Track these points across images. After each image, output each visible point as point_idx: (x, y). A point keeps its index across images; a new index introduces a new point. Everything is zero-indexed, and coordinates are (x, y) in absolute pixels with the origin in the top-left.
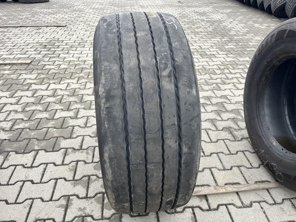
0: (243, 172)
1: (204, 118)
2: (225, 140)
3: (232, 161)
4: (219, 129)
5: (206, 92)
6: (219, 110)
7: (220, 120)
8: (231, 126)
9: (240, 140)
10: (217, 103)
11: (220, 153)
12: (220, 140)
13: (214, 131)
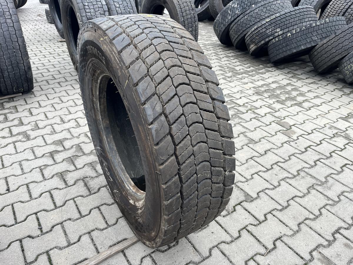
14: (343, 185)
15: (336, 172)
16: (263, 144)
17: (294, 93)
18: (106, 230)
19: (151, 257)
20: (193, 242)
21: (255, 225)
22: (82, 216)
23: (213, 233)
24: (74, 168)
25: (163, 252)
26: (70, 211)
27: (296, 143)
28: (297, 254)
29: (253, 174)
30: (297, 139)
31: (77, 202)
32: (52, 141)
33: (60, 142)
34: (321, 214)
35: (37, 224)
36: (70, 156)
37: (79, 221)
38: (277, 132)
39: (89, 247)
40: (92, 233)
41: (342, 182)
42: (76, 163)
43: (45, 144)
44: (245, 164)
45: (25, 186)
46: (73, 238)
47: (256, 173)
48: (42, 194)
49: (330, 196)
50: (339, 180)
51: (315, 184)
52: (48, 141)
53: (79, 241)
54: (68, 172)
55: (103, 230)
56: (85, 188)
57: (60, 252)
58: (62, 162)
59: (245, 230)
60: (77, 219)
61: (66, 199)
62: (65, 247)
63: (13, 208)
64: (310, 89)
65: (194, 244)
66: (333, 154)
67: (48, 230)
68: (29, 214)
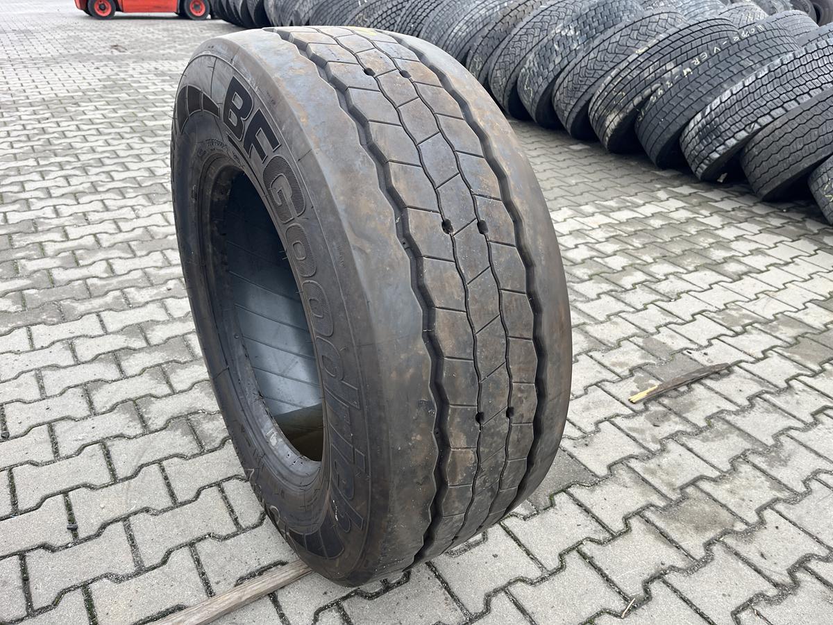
0: (202, 559)
1: (107, 402)
2: (166, 458)
3: (176, 530)
4: (153, 427)
5: (138, 310)
6: (167, 363)
7: (166, 396)
8: (198, 405)
9: (216, 446)
10: (168, 339)
11: (135, 513)
12: (147, 465)
13: (135, 437)
14: (816, 457)
15: (800, 425)
16: (627, 353)
17: (705, 242)
18: (232, 539)
19: (340, 608)
20: (447, 577)
21: (599, 543)
22: (176, 504)
23: (495, 556)
24: (167, 390)
25: (371, 597)
26: (150, 489)
27: (705, 354)
28: (702, 615)
29: (601, 422)
30: (707, 343)
31: (168, 470)
32: (120, 326)
33: (140, 330)
34: (762, 522)
35: (64, 517)
36: (161, 361)
37: (169, 514)
38: (660, 326)
39: (187, 579)
40: (199, 546)
41: (815, 449)
42: (174, 379)
43: (102, 332)
44: (581, 396)
45: (45, 427)
46: (151, 555)
47: (608, 419)
48: (85, 446)
49: (784, 481)
50: (808, 444)
51: (749, 450)
52: (111, 327)
53: (164, 562)
54: (152, 399)
55: (225, 538)
56: (190, 437)
57: (115, 587)
58: (140, 375)
59: (575, 553)
60: (164, 511)
61: (142, 462)
62: (129, 577)
63: (11, 478)
64: (741, 233)
65: (448, 581)
66: (793, 383)
67: (92, 533)
68: (48, 492)
